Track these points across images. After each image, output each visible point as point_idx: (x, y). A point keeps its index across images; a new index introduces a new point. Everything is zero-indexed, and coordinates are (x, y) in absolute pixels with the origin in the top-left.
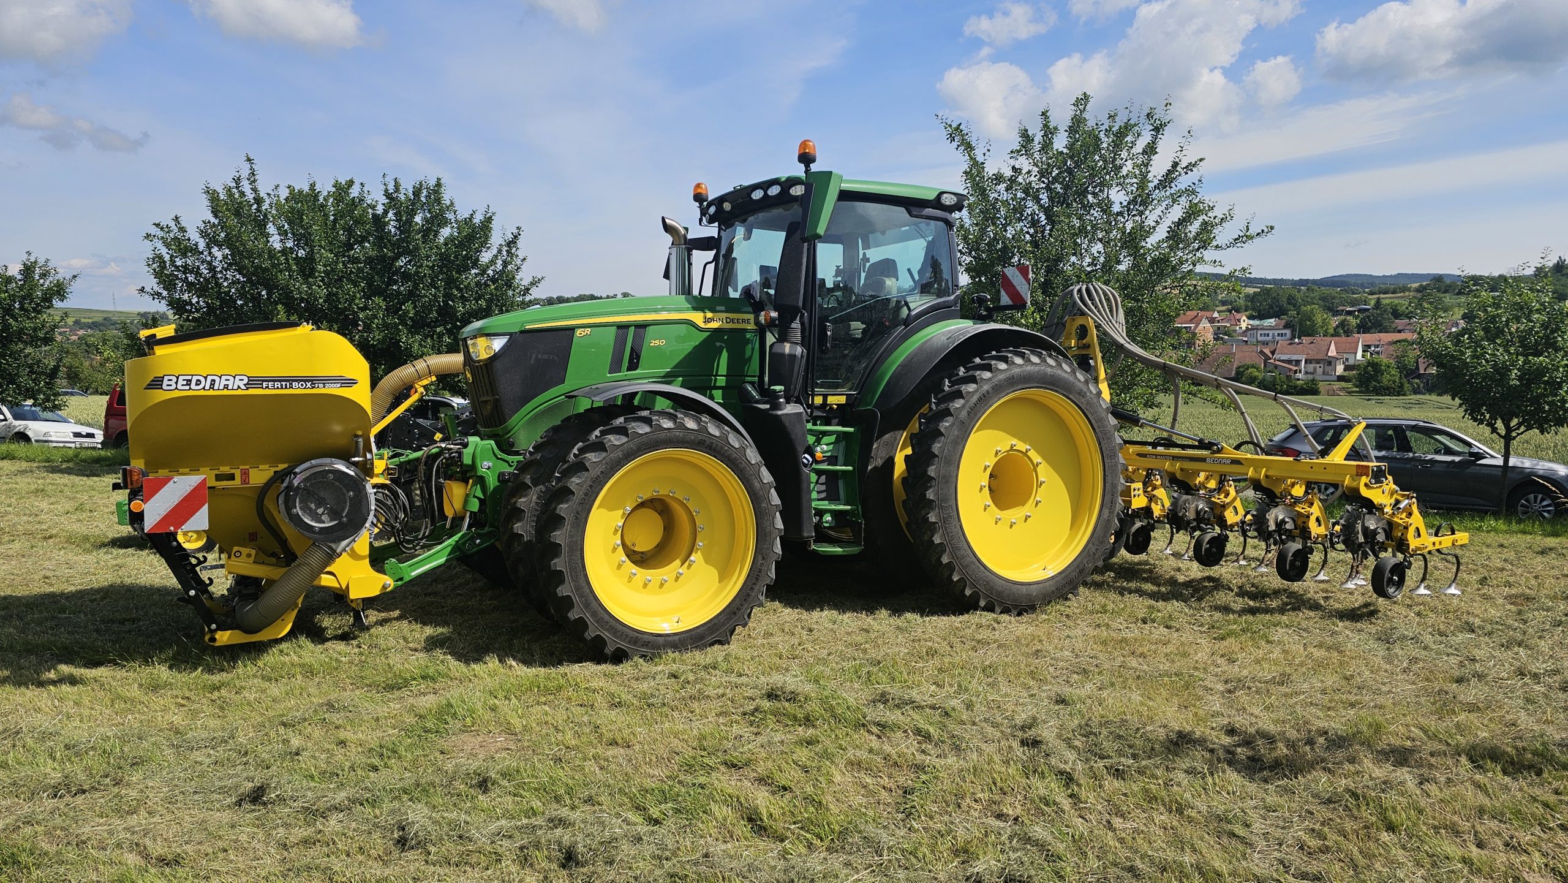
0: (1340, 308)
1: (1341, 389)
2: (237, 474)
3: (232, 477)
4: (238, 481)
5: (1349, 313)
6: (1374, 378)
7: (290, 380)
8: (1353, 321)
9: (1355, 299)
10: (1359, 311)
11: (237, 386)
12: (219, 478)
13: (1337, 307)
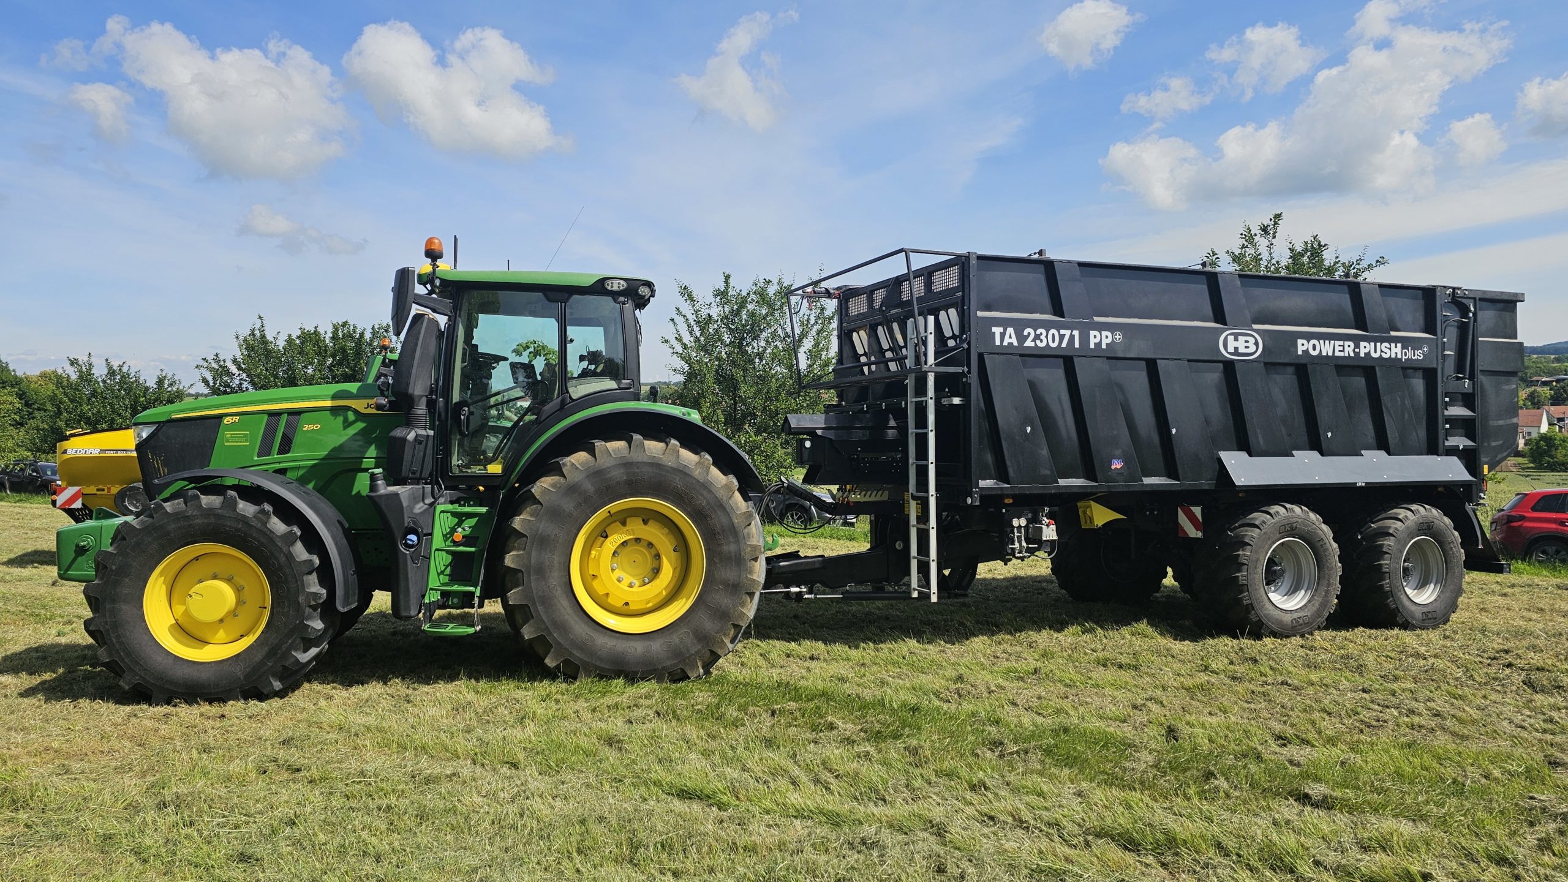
0: (1535, 378)
1: (1515, 465)
2: (106, 488)
3: (103, 490)
4: (106, 492)
5: (1545, 384)
6: (1547, 453)
7: (117, 451)
8: (1545, 392)
9: (1554, 368)
10: (1558, 381)
11: (95, 453)
12: (98, 490)
13: (1530, 377)
